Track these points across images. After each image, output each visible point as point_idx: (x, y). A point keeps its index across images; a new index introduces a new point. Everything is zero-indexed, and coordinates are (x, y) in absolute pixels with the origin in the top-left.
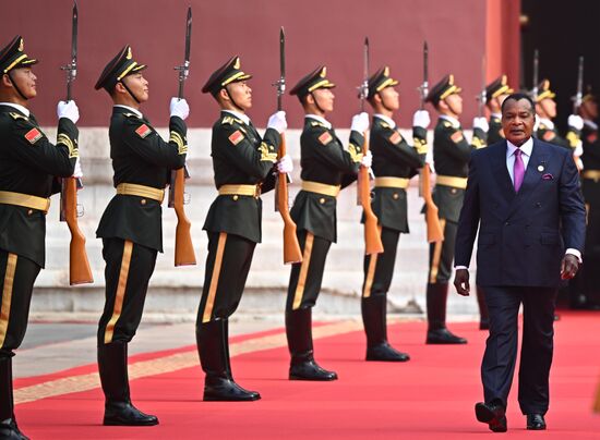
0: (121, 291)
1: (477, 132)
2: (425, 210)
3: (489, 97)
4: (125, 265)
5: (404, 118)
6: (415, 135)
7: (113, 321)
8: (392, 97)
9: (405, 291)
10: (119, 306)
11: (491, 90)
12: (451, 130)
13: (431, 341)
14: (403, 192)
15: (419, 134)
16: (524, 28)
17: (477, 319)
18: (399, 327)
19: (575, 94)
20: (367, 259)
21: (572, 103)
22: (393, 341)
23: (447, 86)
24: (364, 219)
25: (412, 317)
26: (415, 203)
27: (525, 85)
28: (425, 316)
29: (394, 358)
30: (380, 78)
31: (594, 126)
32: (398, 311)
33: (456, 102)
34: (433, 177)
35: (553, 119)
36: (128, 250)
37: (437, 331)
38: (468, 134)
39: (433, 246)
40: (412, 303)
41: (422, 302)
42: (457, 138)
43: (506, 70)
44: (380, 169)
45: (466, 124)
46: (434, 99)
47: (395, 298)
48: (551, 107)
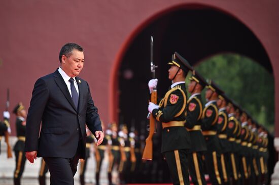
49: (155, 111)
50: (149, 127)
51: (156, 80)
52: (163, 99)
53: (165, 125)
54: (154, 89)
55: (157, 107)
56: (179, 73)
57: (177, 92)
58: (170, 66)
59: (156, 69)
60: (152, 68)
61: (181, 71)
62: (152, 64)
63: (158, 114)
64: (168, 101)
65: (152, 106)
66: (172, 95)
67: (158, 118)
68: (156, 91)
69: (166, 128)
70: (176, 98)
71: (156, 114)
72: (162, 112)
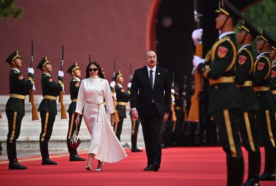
0: (46, 126)
4: (47, 119)
7: (44, 135)
8: (121, 79)
10: (45, 131)
14: (124, 106)
19: (172, 83)
21: (171, 86)
30: (118, 74)
31: (178, 94)
36: (47, 114)
37: (134, 148)
40: (126, 144)
44: (119, 100)
50: (194, 84)
51: (201, 30)
52: (210, 52)
53: (212, 82)
54: (199, 40)
55: (203, 61)
56: (228, 22)
57: (225, 44)
58: (217, 15)
59: (200, 18)
60: (196, 17)
61: (230, 19)
62: (195, 13)
63: (205, 69)
64: (216, 55)
65: (197, 60)
66: (220, 48)
67: (205, 74)
68: (201, 42)
69: (214, 85)
70: (225, 51)
71: (203, 69)
72: (210, 67)
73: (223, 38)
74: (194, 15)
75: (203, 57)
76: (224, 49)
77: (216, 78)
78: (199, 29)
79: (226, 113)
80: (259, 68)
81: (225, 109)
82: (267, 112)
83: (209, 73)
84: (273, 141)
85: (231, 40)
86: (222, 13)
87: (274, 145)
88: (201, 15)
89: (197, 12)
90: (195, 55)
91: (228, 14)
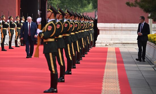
1: (15, 22)
2: (9, 32)
3: (17, 18)
5: (6, 21)
6: (7, 23)
8: (5, 18)
9: (6, 42)
11: (17, 17)
12: (12, 22)
13: (9, 49)
14: (6, 30)
15: (8, 23)
16: (21, 10)
17: (15, 46)
18: (6, 47)
20: (2, 38)
22: (5, 48)
23: (11, 17)
24: (1, 33)
25: (7, 45)
26: (7, 31)
27: (21, 17)
28: (9, 45)
29: (5, 50)
30: (3, 16)
32: (5, 45)
33: (12, 19)
34: (10, 28)
35: (24, 21)
37: (10, 47)
38: (14, 23)
39: (10, 37)
41: (8, 44)
42: (12, 23)
43: (18, 15)
44: (3, 27)
45: (14, 21)
46: (10, 19)
47: (5, 43)
48: (24, 19)
49: (40, 33)
50: (37, 42)
51: (41, 18)
52: (44, 28)
53: (45, 41)
54: (40, 23)
55: (41, 31)
56: (52, 15)
60: (39, 13)
61: (53, 14)
62: (39, 11)
63: (42, 35)
64: (47, 29)
65: (39, 31)
66: (49, 26)
67: (42, 37)
68: (40, 24)
69: (46, 42)
70: (51, 28)
71: (41, 35)
72: (44, 34)
73: (50, 22)
74: (38, 12)
75: (41, 29)
76: (51, 27)
77: (46, 39)
78: (40, 18)
79: (51, 54)
80: (65, 26)
81: (50, 53)
82: (68, 45)
83: (43, 37)
84: (71, 57)
85: (54, 23)
86: (50, 11)
87: (71, 59)
88: (41, 12)
89: (40, 11)
90: (38, 28)
91: (52, 11)
